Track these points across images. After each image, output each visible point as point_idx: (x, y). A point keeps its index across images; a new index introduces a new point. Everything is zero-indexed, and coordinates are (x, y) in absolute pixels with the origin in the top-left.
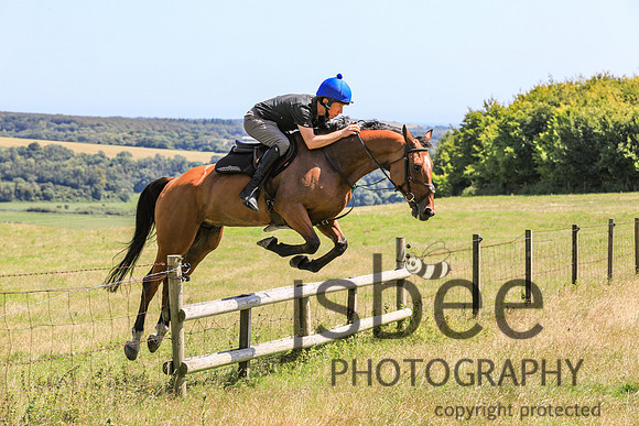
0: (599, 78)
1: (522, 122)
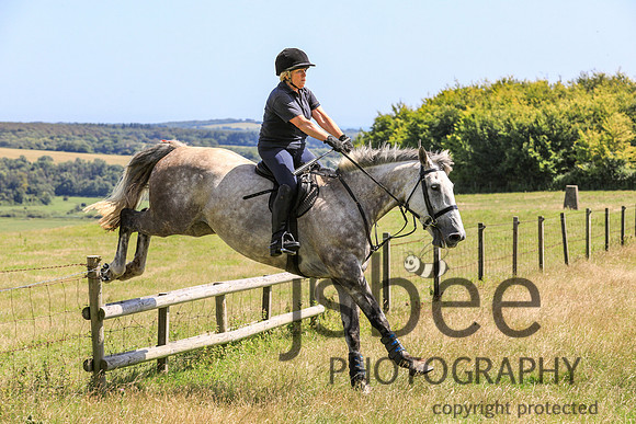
0: (504, 82)
1: (431, 125)
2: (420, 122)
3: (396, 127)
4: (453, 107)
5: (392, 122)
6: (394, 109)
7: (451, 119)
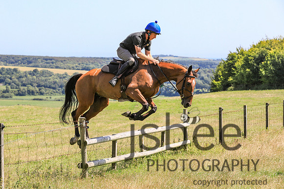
1: (255, 57)
2: (250, 56)
3: (238, 58)
4: (265, 49)
5: (236, 56)
6: (238, 50)
7: (264, 54)
